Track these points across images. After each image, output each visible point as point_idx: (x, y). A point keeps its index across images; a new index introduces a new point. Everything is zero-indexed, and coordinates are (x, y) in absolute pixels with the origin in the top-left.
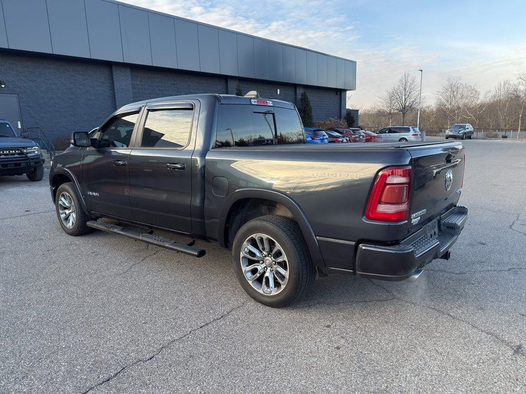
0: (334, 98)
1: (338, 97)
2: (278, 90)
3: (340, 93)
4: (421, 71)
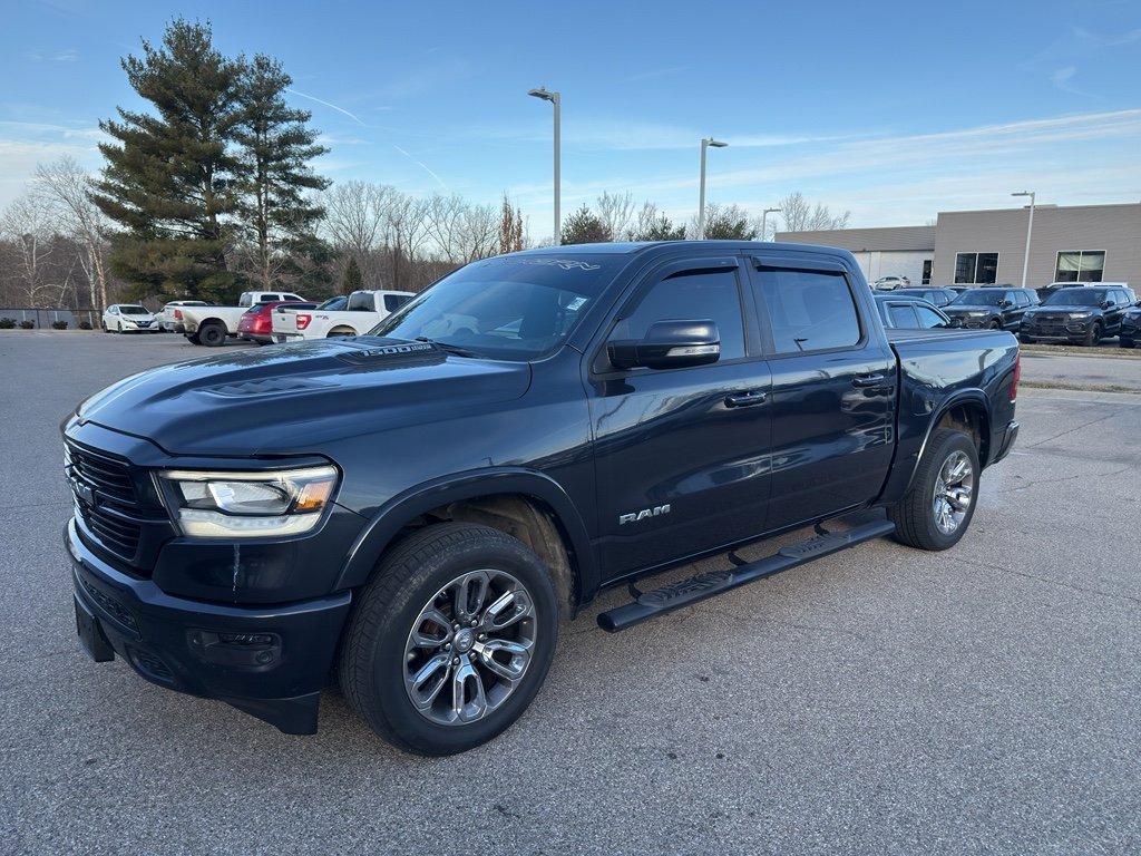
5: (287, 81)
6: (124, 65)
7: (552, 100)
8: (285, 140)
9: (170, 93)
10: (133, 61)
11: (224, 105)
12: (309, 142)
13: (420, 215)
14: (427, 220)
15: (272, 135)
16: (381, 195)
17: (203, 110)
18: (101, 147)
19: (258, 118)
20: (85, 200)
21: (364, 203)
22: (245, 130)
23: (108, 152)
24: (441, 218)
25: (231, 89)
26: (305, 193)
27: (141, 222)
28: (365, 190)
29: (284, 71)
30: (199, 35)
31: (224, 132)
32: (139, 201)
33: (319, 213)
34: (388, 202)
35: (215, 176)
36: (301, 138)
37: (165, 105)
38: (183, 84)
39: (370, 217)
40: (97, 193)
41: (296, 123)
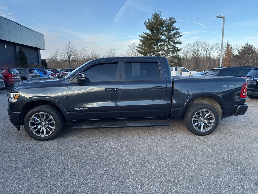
0: (34, 53)
1: (36, 52)
2: (5, 46)
3: (37, 50)
4: (70, 43)
5: (175, 22)
6: (144, 23)
7: (223, 18)
8: (174, 35)
9: (152, 28)
10: (146, 22)
11: (162, 29)
12: (179, 35)
13: (212, 48)
14: (214, 49)
15: (171, 33)
16: (203, 44)
17: (158, 30)
18: (140, 40)
19: (169, 30)
20: (136, 51)
21: (199, 46)
22: (166, 33)
23: (141, 41)
24: (218, 48)
25: (164, 25)
26: (178, 46)
27: (145, 54)
28: (200, 43)
29: (175, 19)
30: (159, 15)
31: (162, 34)
32: (144, 50)
33: (180, 50)
34: (205, 45)
35: (159, 44)
36: (177, 33)
37: (151, 30)
38: (154, 25)
39: (200, 49)
40: (138, 49)
41: (176, 31)
